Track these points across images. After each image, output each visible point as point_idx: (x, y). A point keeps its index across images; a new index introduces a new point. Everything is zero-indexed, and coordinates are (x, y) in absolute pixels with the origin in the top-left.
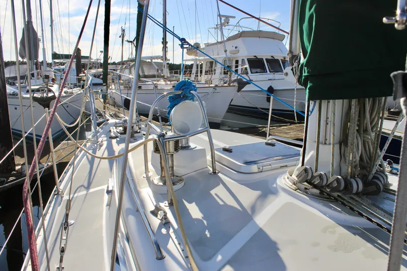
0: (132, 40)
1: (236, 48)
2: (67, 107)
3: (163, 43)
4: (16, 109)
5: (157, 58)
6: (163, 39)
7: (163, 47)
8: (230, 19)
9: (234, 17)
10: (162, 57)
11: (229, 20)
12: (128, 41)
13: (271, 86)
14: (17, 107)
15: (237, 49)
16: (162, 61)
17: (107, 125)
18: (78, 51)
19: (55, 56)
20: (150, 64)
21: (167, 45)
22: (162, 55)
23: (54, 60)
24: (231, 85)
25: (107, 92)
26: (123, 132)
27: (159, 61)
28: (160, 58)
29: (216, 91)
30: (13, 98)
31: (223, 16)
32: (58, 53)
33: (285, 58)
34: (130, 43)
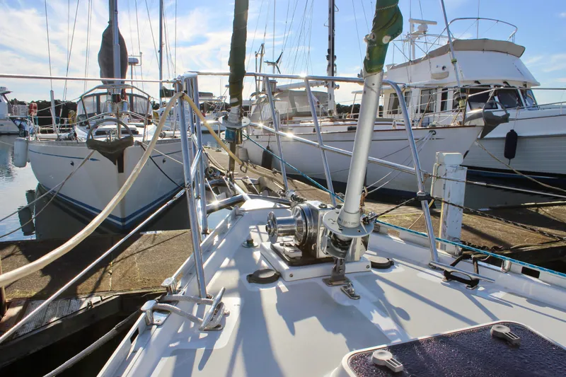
0: (275, 61)
1: (443, 68)
2: (164, 161)
3: (328, 57)
4: (72, 164)
5: (318, 81)
6: (329, 51)
7: (329, 66)
8: (429, 25)
9: (435, 23)
11: (427, 28)
12: (268, 62)
13: (512, 131)
14: (74, 160)
15: (446, 70)
17: (241, 220)
19: (165, 92)
21: (335, 62)
24: (467, 124)
25: (240, 123)
26: (300, 254)
28: (323, 84)
29: (435, 136)
30: (67, 144)
31: (417, 21)
33: (525, 85)
34: (271, 66)
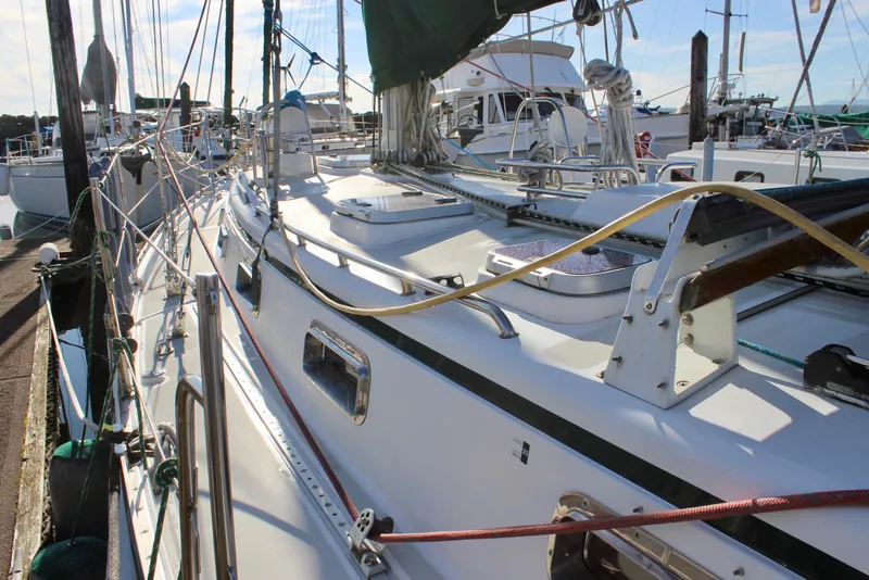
0: (286, 65)
1: (478, 73)
3: (338, 68)
5: (329, 96)
6: (339, 60)
7: (339, 77)
10: (338, 94)
15: (481, 76)
16: (337, 102)
18: (184, 88)
19: (140, 102)
20: (317, 107)
21: (346, 72)
22: (337, 91)
23: (138, 111)
27: (333, 101)
28: (334, 96)
32: (143, 96)
33: (573, 91)
